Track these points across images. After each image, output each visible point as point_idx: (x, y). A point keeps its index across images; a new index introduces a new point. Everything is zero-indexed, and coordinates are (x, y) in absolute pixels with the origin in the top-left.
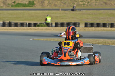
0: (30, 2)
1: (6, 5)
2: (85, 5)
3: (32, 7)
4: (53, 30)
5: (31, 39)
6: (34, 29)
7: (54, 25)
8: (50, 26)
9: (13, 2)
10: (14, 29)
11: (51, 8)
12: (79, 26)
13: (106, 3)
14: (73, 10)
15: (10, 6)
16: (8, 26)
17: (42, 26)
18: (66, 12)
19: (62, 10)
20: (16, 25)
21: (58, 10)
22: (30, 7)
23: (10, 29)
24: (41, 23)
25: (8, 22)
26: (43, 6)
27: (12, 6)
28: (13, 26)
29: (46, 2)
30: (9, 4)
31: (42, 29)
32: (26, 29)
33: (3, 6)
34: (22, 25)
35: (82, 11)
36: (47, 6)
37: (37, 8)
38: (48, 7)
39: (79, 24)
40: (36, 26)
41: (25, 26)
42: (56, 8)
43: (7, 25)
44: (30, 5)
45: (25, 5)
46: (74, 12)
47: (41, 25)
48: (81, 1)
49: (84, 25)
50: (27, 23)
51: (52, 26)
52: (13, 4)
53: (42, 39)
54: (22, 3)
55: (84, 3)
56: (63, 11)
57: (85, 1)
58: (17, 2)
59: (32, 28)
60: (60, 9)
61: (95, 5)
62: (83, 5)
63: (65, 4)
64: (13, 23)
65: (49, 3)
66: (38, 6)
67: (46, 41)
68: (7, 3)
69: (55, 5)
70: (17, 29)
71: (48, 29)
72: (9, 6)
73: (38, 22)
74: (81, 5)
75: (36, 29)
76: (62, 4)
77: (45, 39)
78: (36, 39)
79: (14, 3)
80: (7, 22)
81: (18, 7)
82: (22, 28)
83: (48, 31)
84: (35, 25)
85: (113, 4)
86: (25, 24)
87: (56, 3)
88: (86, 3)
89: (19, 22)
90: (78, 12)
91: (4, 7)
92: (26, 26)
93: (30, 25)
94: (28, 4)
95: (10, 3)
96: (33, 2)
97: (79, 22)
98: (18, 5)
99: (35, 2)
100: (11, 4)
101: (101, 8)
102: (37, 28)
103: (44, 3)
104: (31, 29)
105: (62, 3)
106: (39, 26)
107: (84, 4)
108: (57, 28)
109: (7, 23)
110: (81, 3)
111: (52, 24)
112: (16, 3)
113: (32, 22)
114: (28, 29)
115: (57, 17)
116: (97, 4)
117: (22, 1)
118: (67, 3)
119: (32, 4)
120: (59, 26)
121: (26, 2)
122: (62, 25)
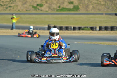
0: (74, 6)
1: (51, 9)
3: (77, 11)
4: (97, 33)
5: (76, 43)
6: (78, 33)
7: (98, 29)
8: (95, 29)
11: (95, 12)
15: (55, 10)
17: (86, 30)
18: (110, 16)
19: (106, 14)
20: (61, 28)
21: (102, 14)
22: (75, 11)
24: (85, 27)
25: (53, 26)
26: (87, 10)
27: (57, 10)
29: (91, 7)
30: (54, 9)
31: (87, 33)
32: (70, 33)
33: (49, 10)
34: (67, 28)
36: (92, 10)
38: (93, 12)
40: (81, 29)
41: (70, 29)
42: (100, 12)
44: (75, 10)
45: (69, 10)
50: (71, 27)
51: (96, 30)
52: (58, 8)
53: (86, 42)
54: (67, 7)
56: (107, 16)
58: (62, 6)
59: (77, 31)
60: (104, 13)
63: (109, 8)
64: (58, 27)
65: (93, 7)
66: (82, 11)
67: (90, 44)
69: (99, 10)
70: (62, 33)
71: (92, 33)
72: (54, 11)
73: (83, 26)
75: (80, 33)
76: (106, 9)
77: (89, 42)
78: (80, 42)
79: (59, 7)
81: (63, 11)
82: (67, 31)
83: (92, 35)
84: (80, 29)
86: (70, 28)
87: (100, 8)
89: (64, 26)
91: (50, 12)
92: (71, 30)
93: (74, 29)
94: (72, 8)
95: (55, 7)
96: (78, 6)
98: (63, 9)
99: (80, 7)
100: (56, 8)
102: (81, 31)
103: (88, 7)
104: (75, 33)
105: (106, 7)
106: (83, 30)
108: (101, 32)
111: (96, 28)
112: (61, 8)
113: (77, 26)
114: (73, 33)
115: (101, 21)
117: (67, 6)
118: (111, 8)
119: (76, 8)
120: (103, 29)
121: (71, 6)
122: (106, 29)
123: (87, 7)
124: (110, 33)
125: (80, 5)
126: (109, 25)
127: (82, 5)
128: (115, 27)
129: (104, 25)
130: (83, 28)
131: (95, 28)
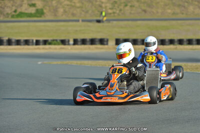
0: (37, 10)
1: (4, 15)
2: (116, 15)
3: (41, 17)
4: (71, 49)
5: (40, 63)
6: (43, 48)
7: (71, 42)
8: (67, 43)
9: (13, 10)
10: (15, 49)
11: (67, 19)
12: (107, 44)
13: (145, 11)
14: (99, 21)
15: (10, 16)
16: (7, 45)
17: (55, 44)
18: (89, 24)
19: (83, 21)
20: (18, 42)
21: (78, 21)
22: (38, 17)
23: (10, 49)
24: (54, 40)
25: (7, 38)
26: (55, 15)
27: (13, 16)
28: (14, 44)
29: (61, 10)
30: (7, 14)
31: (56, 49)
32: (32, 49)
34: (27, 42)
35: (111, 22)
36: (62, 15)
37: (47, 18)
38: (64, 18)
39: (107, 41)
40: (47, 43)
41: (31, 44)
42: (75, 18)
43: (5, 44)
44: (38, 15)
45: (30, 15)
46: (100, 24)
47: (53, 42)
48: (110, 9)
49: (114, 42)
50: (33, 40)
51: (69, 44)
52: (14, 13)
53: (55, 62)
54: (26, 12)
55: (114, 10)
56: (85, 23)
57: (115, 9)
58: (19, 10)
59: (41, 46)
60: (80, 20)
61: (131, 13)
62: (112, 15)
63: (87, 12)
64: (13, 41)
65: (65, 11)
66: (49, 16)
67: (61, 64)
68: (5, 13)
69: (73, 15)
70: (20, 49)
71: (63, 48)
72: (8, 17)
73: (50, 39)
74: (110, 14)
75: (46, 49)
76: (83, 13)
77: (59, 62)
78: (46, 62)
79: (15, 11)
80: (5, 39)
81: (21, 17)
82: (26, 47)
83: (63, 51)
84: (45, 42)
85: (155, 11)
86: (31, 41)
87: (75, 12)
88: (118, 12)
89: (22, 38)
90: (106, 24)
91: (1, 19)
92: (33, 45)
93: (38, 43)
94: (35, 13)
95: (9, 12)
96: (42, 10)
97: (108, 37)
98: (21, 14)
99: (45, 11)
100: (11, 13)
101: (139, 18)
102: (47, 46)
103: (57, 11)
104: (39, 49)
105: (83, 11)
106: (50, 44)
107: (114, 13)
108: (76, 46)
109: (5, 41)
110: (110, 11)
111: (69, 41)
112: (17, 13)
113: (41, 39)
114: (35, 49)
115: (77, 31)
116: (133, 12)
117: (26, 9)
118: (90, 12)
119: (40, 13)
120: (79, 43)
121: (32, 10)
122: (84, 42)
123: (55, 10)
124: (89, 48)
125: (46, 9)
126: (88, 37)
127: (48, 8)
128: (97, 40)
129: (80, 37)
130: (50, 41)
131: (67, 41)
